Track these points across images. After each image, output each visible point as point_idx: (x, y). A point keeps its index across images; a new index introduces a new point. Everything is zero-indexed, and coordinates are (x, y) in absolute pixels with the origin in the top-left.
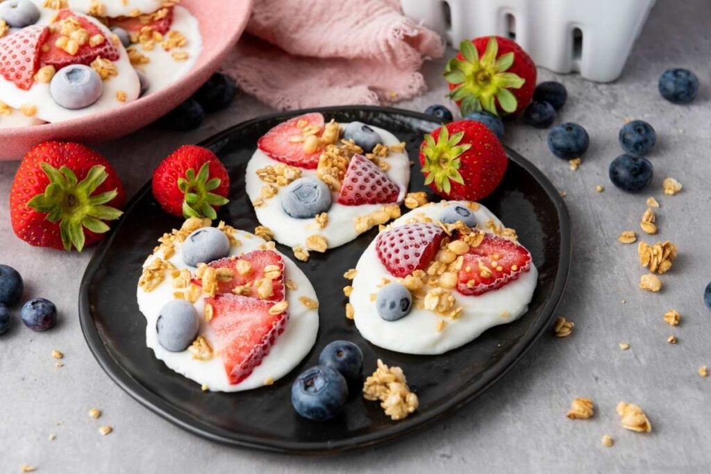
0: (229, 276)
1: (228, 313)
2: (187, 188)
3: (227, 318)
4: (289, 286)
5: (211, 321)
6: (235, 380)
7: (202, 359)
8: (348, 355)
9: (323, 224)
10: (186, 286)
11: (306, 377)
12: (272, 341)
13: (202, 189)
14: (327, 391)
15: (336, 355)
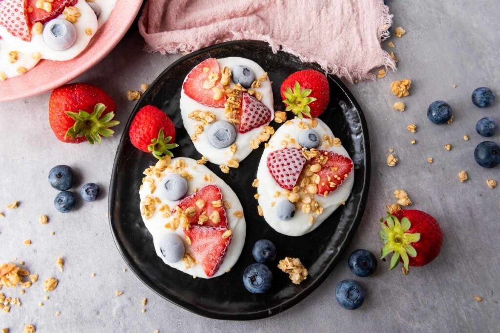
0: (193, 212)
1: (199, 239)
2: (153, 147)
4: (227, 208)
5: (191, 245)
8: (269, 254)
9: (234, 150)
11: (251, 277)
12: (226, 251)
13: (162, 144)
15: (262, 254)
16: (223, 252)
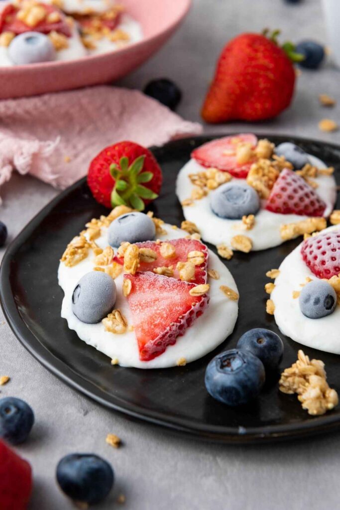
0: (152, 257)
1: (147, 289)
2: (119, 176)
3: (145, 295)
4: (211, 275)
5: (128, 296)
6: (147, 357)
7: (115, 332)
8: (267, 342)
9: (249, 226)
10: (107, 264)
11: (224, 357)
12: (189, 322)
13: (133, 179)
14: (245, 371)
15: (255, 341)
16: (183, 318)
